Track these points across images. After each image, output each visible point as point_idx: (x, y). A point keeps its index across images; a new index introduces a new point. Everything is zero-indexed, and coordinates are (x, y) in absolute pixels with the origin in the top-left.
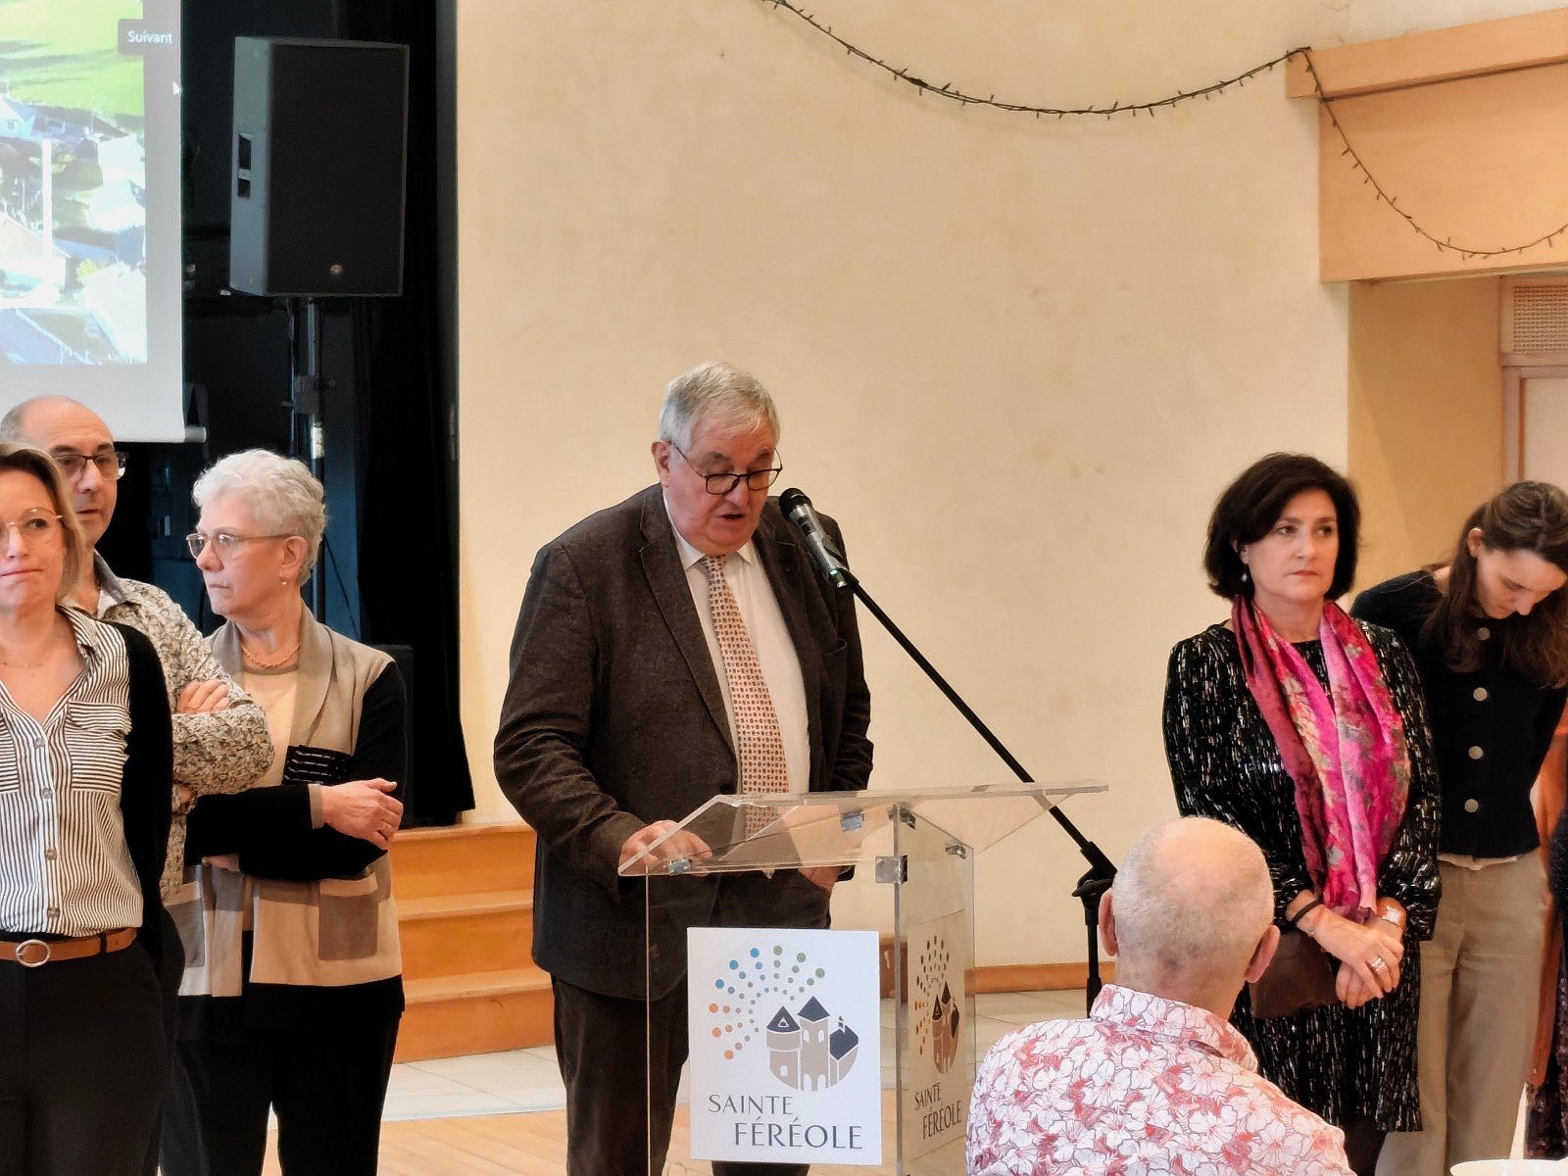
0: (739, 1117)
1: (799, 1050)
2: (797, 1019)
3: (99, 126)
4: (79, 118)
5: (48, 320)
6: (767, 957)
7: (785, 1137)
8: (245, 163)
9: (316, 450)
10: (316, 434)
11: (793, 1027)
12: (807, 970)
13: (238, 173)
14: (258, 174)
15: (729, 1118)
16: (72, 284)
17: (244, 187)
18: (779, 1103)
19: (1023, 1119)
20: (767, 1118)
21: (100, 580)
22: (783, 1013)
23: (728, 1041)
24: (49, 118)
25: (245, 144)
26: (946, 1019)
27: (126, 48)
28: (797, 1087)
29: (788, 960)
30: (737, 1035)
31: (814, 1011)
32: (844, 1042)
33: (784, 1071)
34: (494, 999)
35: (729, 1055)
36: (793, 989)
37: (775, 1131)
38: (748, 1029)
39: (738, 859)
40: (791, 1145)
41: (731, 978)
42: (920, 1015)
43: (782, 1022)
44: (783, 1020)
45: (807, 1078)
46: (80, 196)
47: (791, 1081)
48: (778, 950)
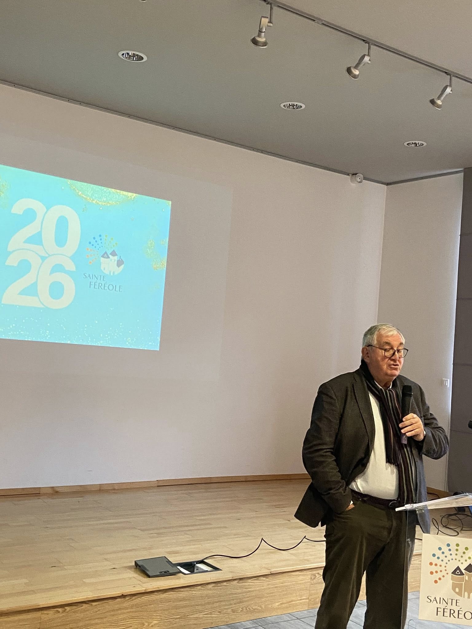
0: (438, 605)
1: (463, 583)
2: (464, 571)
7: (456, 614)
11: (462, 574)
15: (434, 605)
18: (454, 602)
20: (449, 607)
22: (458, 568)
23: (436, 577)
28: (462, 596)
29: (461, 549)
30: (440, 575)
33: (457, 590)
35: (436, 582)
36: (462, 560)
37: (452, 612)
38: (444, 573)
40: (458, 618)
41: (438, 553)
44: (458, 571)
45: (466, 594)
47: (460, 594)
48: (458, 545)
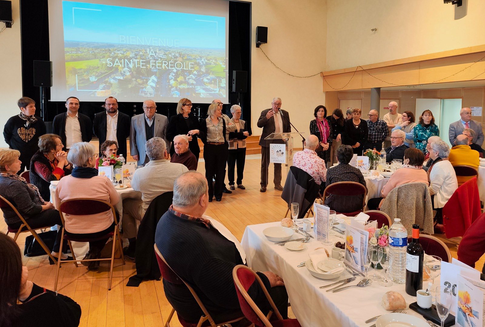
3: (222, 78)
4: (220, 77)
5: (217, 93)
6: (276, 146)
8: (234, 81)
9: (239, 105)
10: (239, 103)
12: (280, 147)
13: (233, 82)
14: (235, 82)
16: (219, 91)
17: (234, 83)
19: (298, 159)
21: (222, 115)
24: (218, 77)
25: (234, 79)
26: (291, 152)
27: (224, 71)
31: (280, 151)
32: (283, 153)
34: (253, 150)
39: (275, 138)
42: (289, 151)
43: (278, 152)
46: (220, 84)
